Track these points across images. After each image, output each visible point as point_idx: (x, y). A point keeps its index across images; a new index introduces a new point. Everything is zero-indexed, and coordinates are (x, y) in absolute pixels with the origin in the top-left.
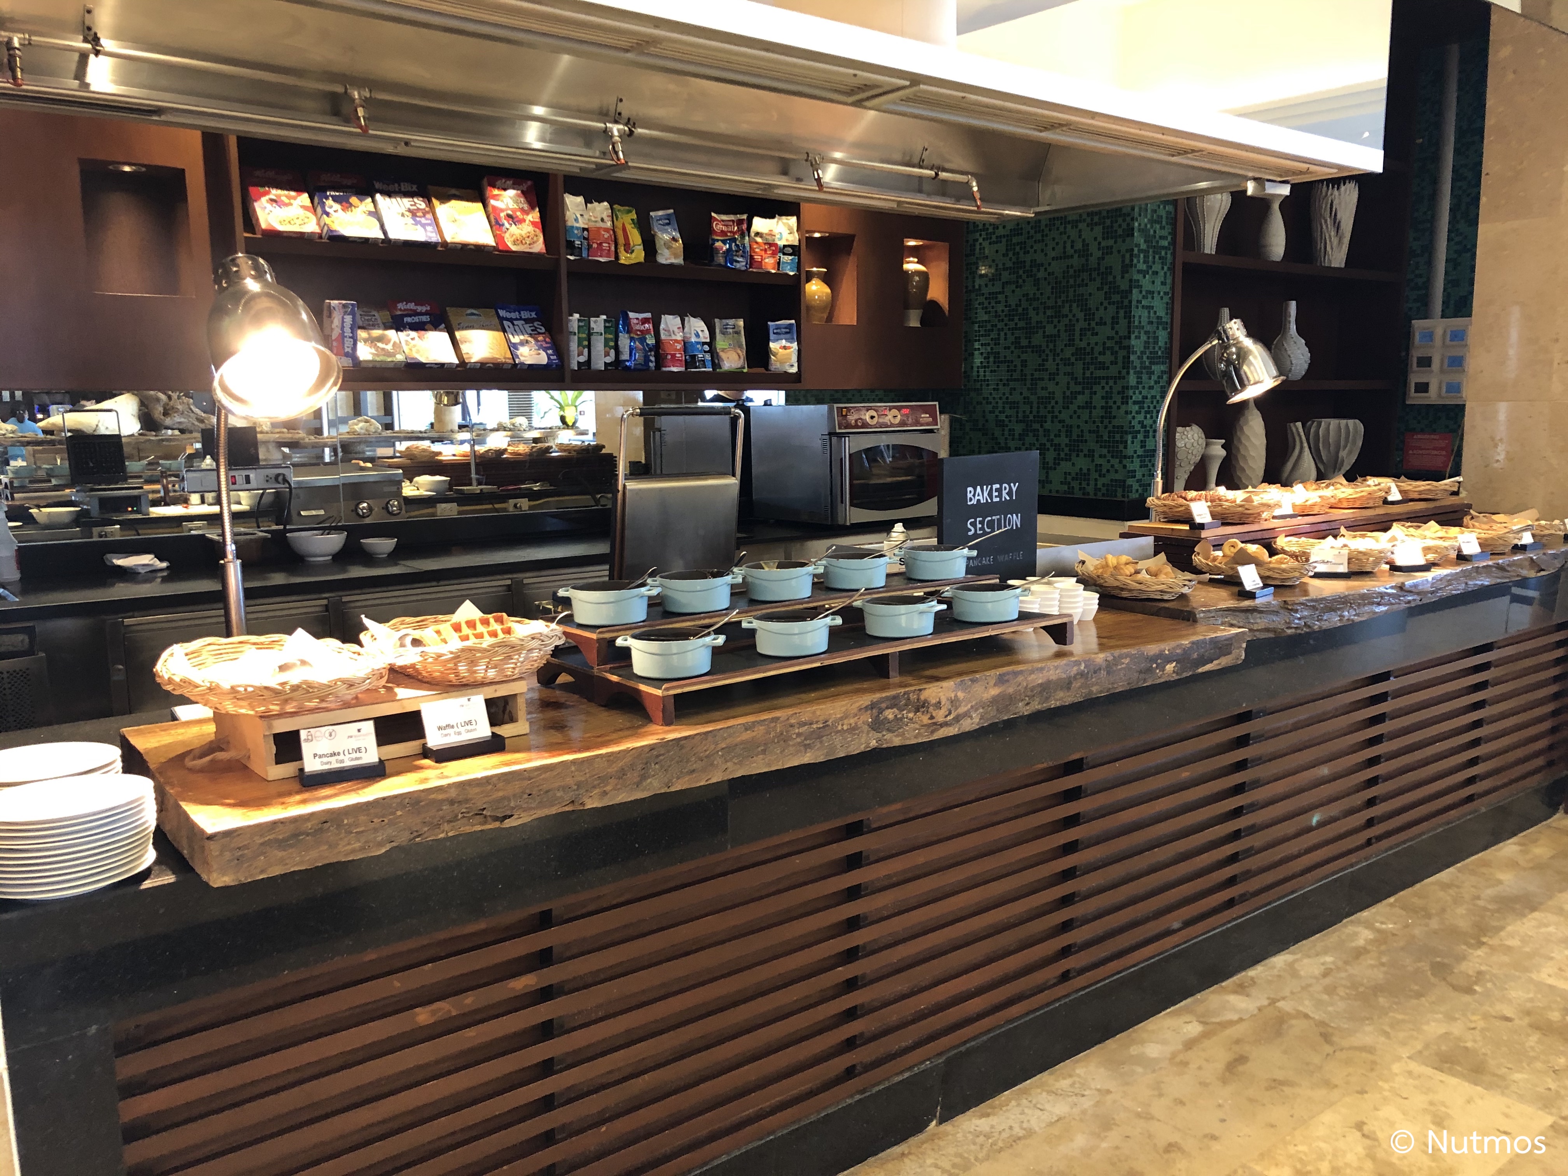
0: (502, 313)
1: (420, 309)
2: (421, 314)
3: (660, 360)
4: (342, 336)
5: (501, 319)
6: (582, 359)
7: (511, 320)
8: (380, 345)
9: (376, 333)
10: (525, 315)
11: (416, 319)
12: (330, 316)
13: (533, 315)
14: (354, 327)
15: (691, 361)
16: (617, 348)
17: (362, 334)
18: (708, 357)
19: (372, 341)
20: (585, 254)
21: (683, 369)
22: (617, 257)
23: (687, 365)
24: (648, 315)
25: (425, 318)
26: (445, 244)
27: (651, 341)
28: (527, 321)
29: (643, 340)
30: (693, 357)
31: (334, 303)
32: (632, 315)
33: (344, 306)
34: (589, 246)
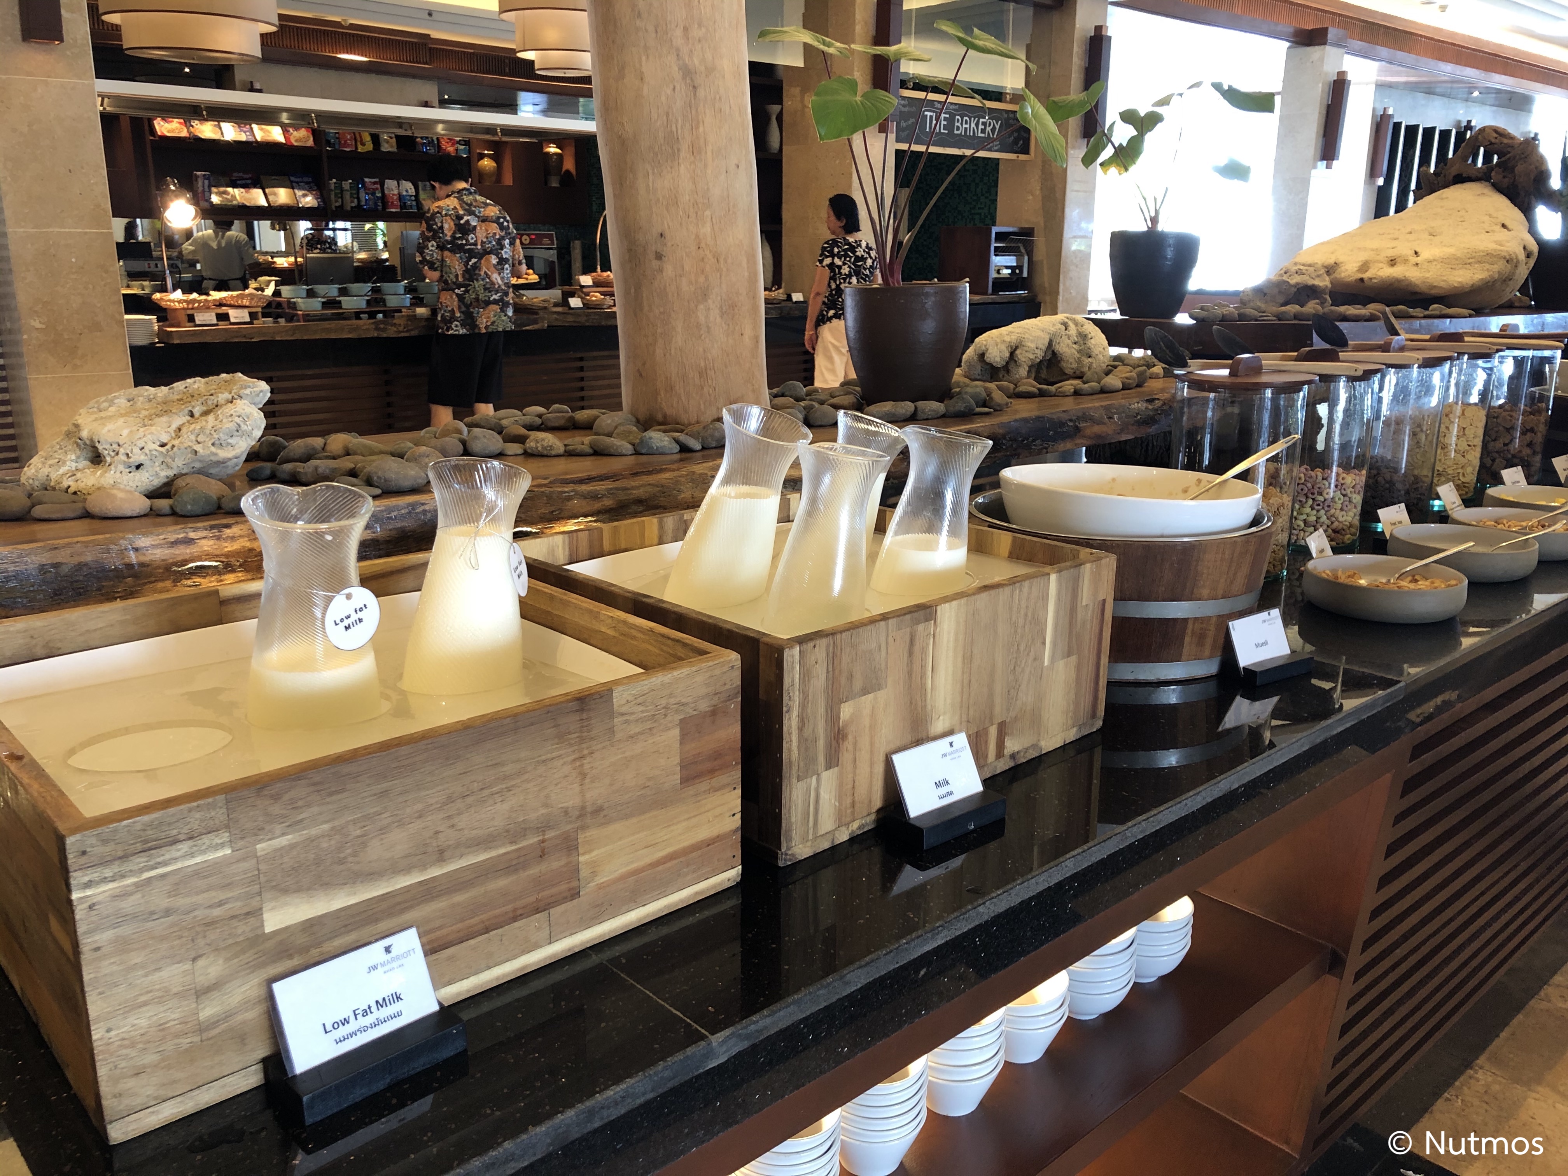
0: (292, 178)
1: (245, 176)
2: (246, 179)
3: (385, 206)
4: (204, 191)
5: (292, 182)
6: (338, 204)
7: (297, 183)
8: (225, 196)
9: (222, 189)
10: (306, 179)
11: (244, 182)
12: (196, 180)
13: (310, 180)
14: (210, 186)
15: (403, 206)
16: (358, 198)
17: (214, 190)
18: (414, 203)
19: (220, 194)
20: (337, 147)
21: (399, 210)
22: (357, 148)
23: (401, 208)
24: (377, 180)
25: (249, 181)
26: (257, 142)
27: (379, 195)
28: (307, 183)
29: (373, 194)
30: (405, 203)
31: (199, 173)
32: (367, 180)
33: (204, 175)
34: (340, 142)
